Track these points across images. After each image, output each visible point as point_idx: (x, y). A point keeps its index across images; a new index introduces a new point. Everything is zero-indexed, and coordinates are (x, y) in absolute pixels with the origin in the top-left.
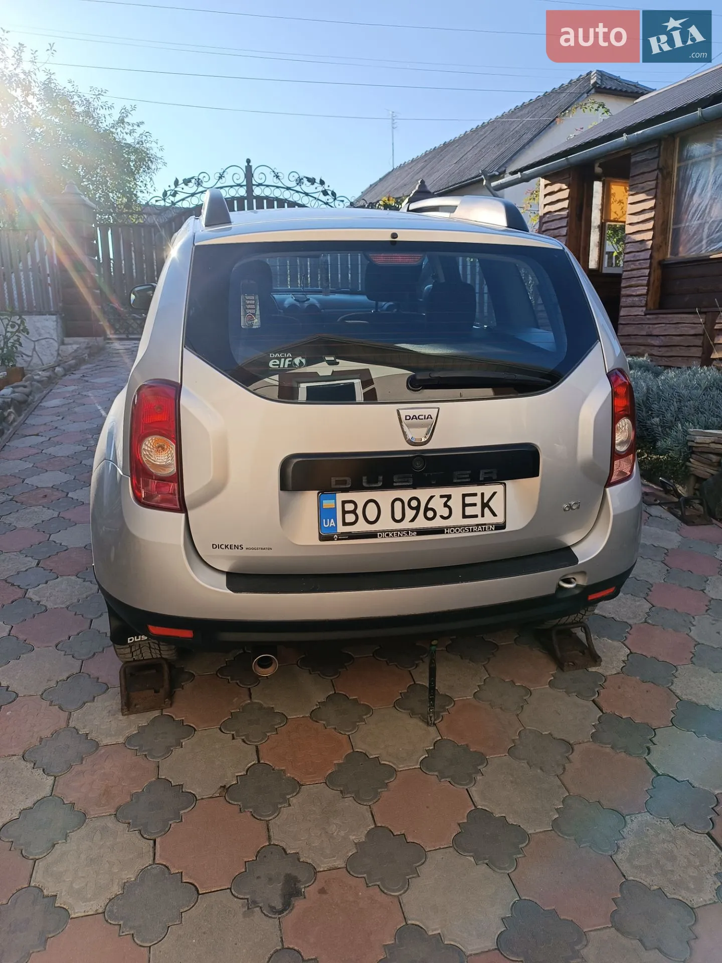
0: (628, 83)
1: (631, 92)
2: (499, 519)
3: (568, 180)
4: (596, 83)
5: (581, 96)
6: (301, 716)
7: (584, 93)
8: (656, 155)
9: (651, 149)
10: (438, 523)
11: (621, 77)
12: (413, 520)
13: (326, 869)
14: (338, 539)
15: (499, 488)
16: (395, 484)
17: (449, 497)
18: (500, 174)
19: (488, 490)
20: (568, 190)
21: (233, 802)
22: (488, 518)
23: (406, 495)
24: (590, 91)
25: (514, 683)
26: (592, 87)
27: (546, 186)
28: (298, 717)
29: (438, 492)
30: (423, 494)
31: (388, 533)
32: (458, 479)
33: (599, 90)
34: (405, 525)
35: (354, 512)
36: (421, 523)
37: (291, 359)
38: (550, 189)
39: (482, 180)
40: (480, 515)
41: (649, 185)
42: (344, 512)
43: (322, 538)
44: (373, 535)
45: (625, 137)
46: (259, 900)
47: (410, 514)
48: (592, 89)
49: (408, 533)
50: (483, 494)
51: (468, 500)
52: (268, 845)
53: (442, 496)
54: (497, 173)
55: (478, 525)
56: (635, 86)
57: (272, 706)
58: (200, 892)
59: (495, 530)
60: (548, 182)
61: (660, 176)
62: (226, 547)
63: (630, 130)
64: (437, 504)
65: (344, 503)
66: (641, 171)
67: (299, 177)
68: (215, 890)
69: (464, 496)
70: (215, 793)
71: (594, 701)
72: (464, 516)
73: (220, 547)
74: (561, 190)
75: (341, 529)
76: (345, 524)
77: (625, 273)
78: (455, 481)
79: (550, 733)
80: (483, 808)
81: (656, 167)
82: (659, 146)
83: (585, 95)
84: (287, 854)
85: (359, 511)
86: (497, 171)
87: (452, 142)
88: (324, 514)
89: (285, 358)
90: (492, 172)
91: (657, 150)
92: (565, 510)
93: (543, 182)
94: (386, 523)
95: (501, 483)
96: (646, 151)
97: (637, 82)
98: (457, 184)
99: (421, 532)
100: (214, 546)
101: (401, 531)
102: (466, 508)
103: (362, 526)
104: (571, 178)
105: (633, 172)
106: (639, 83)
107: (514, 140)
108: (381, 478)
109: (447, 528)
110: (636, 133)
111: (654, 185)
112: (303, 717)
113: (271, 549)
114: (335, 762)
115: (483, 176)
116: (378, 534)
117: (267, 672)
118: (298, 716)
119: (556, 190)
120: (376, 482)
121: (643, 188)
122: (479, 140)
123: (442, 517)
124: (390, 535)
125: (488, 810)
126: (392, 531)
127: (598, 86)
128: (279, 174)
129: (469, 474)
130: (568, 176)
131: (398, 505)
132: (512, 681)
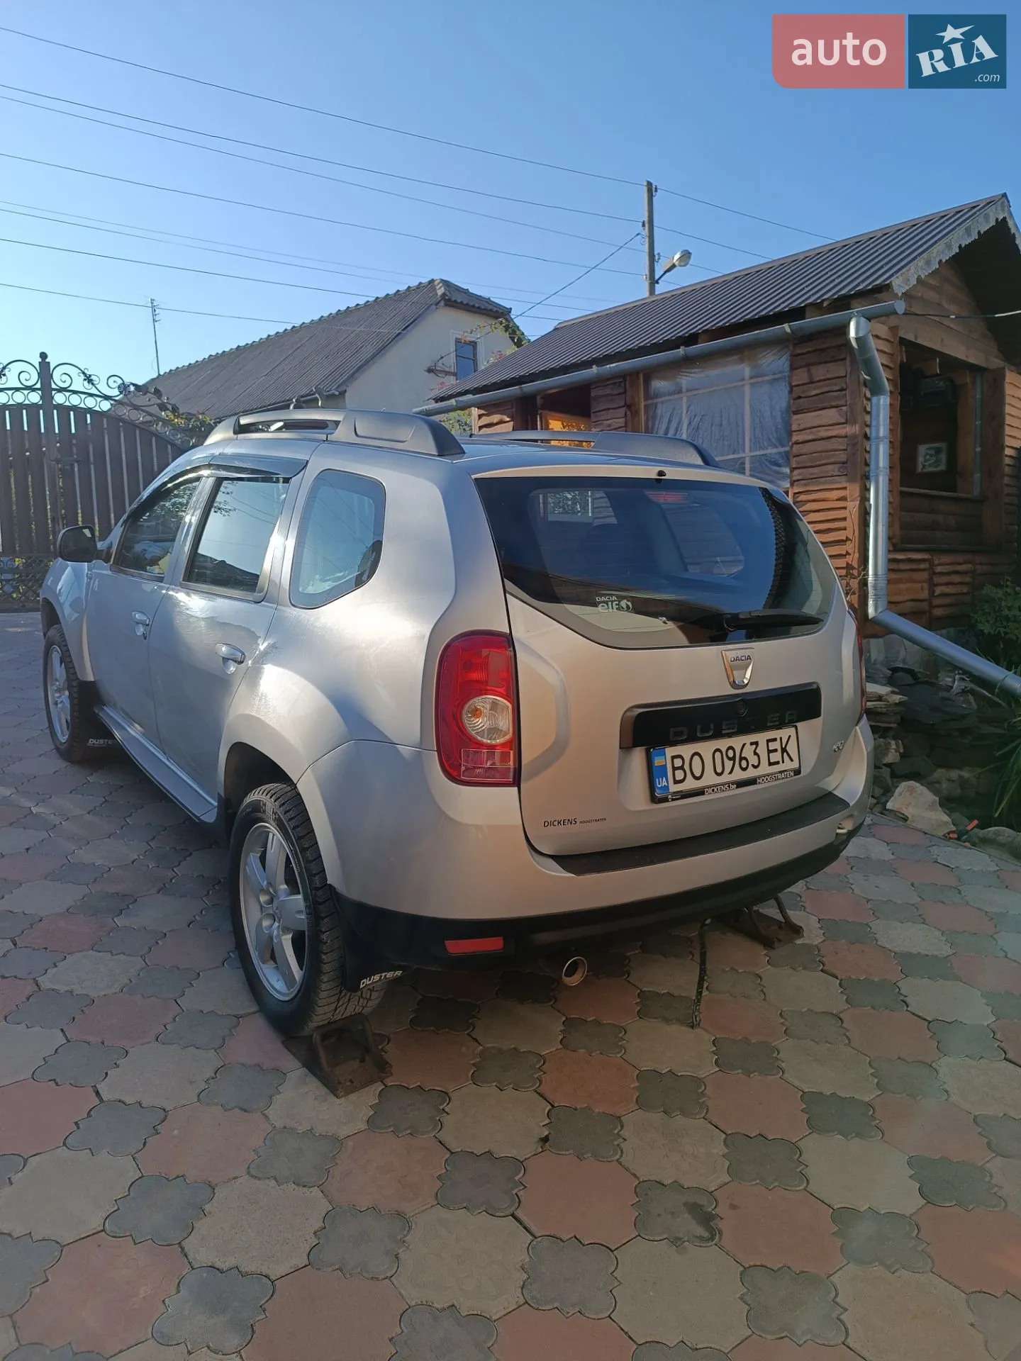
0: (479, 298)
1: (485, 309)
2: (795, 765)
3: (511, 410)
4: (444, 294)
5: (428, 307)
6: (554, 1049)
7: (431, 304)
8: (621, 390)
9: (616, 383)
10: (751, 773)
11: (470, 291)
12: (731, 773)
13: (717, 1188)
14: (673, 800)
15: (791, 731)
16: (724, 732)
17: (756, 743)
18: (340, 393)
19: (785, 733)
20: (512, 423)
21: (564, 1153)
22: (788, 765)
23: (723, 744)
24: (439, 303)
25: (737, 971)
26: (440, 299)
27: (480, 416)
28: (552, 1052)
29: (748, 739)
30: (737, 742)
31: (713, 787)
32: (771, 722)
33: (448, 303)
34: (726, 778)
35: (682, 768)
36: (739, 775)
37: (617, 602)
38: (485, 420)
39: (316, 400)
40: (781, 762)
41: (617, 423)
42: (674, 769)
43: (654, 799)
44: (700, 792)
45: (595, 369)
46: (680, 1235)
47: (728, 764)
48: (440, 301)
49: (729, 786)
50: (781, 738)
51: (772, 746)
52: (639, 1183)
53: (752, 744)
54: (337, 393)
55: (781, 772)
56: (487, 302)
57: (513, 1046)
58: (613, 1249)
59: (795, 775)
60: (482, 412)
61: (628, 413)
62: (559, 823)
63: (599, 361)
64: (748, 752)
65: (673, 758)
66: (605, 407)
67: (123, 384)
68: (627, 1240)
69: (768, 741)
70: (537, 1149)
71: (822, 970)
72: (770, 764)
73: (552, 824)
74: (501, 422)
75: (674, 788)
76: (676, 782)
77: (596, 521)
78: (769, 724)
79: (808, 1010)
80: (810, 1090)
81: (622, 404)
82: (625, 381)
83: (434, 307)
84: (666, 1186)
85: (687, 767)
86: (336, 389)
87: (248, 348)
88: (652, 773)
89: (612, 602)
90: (330, 390)
91: (623, 385)
92: (835, 751)
93: (475, 412)
94: (710, 779)
95: (793, 726)
96: (608, 385)
97: (489, 299)
98: (279, 403)
99: (741, 784)
100: (547, 824)
101: (723, 784)
102: (771, 754)
103: (690, 784)
104: (514, 410)
105: (596, 407)
106: (492, 299)
107: (348, 352)
108: (712, 726)
109: (759, 777)
110: (608, 366)
111: (624, 422)
112: (556, 1050)
113: (605, 819)
114: (632, 1086)
115: (317, 395)
116: (706, 790)
117: (574, 980)
118: (551, 1050)
119: (495, 421)
120: (708, 732)
121: (609, 425)
122: (294, 349)
123: (753, 766)
124: (715, 790)
125: (815, 1091)
126: (716, 786)
127: (447, 298)
128: (93, 377)
129: (779, 716)
130: (510, 407)
131: (718, 755)
132: (731, 969)
